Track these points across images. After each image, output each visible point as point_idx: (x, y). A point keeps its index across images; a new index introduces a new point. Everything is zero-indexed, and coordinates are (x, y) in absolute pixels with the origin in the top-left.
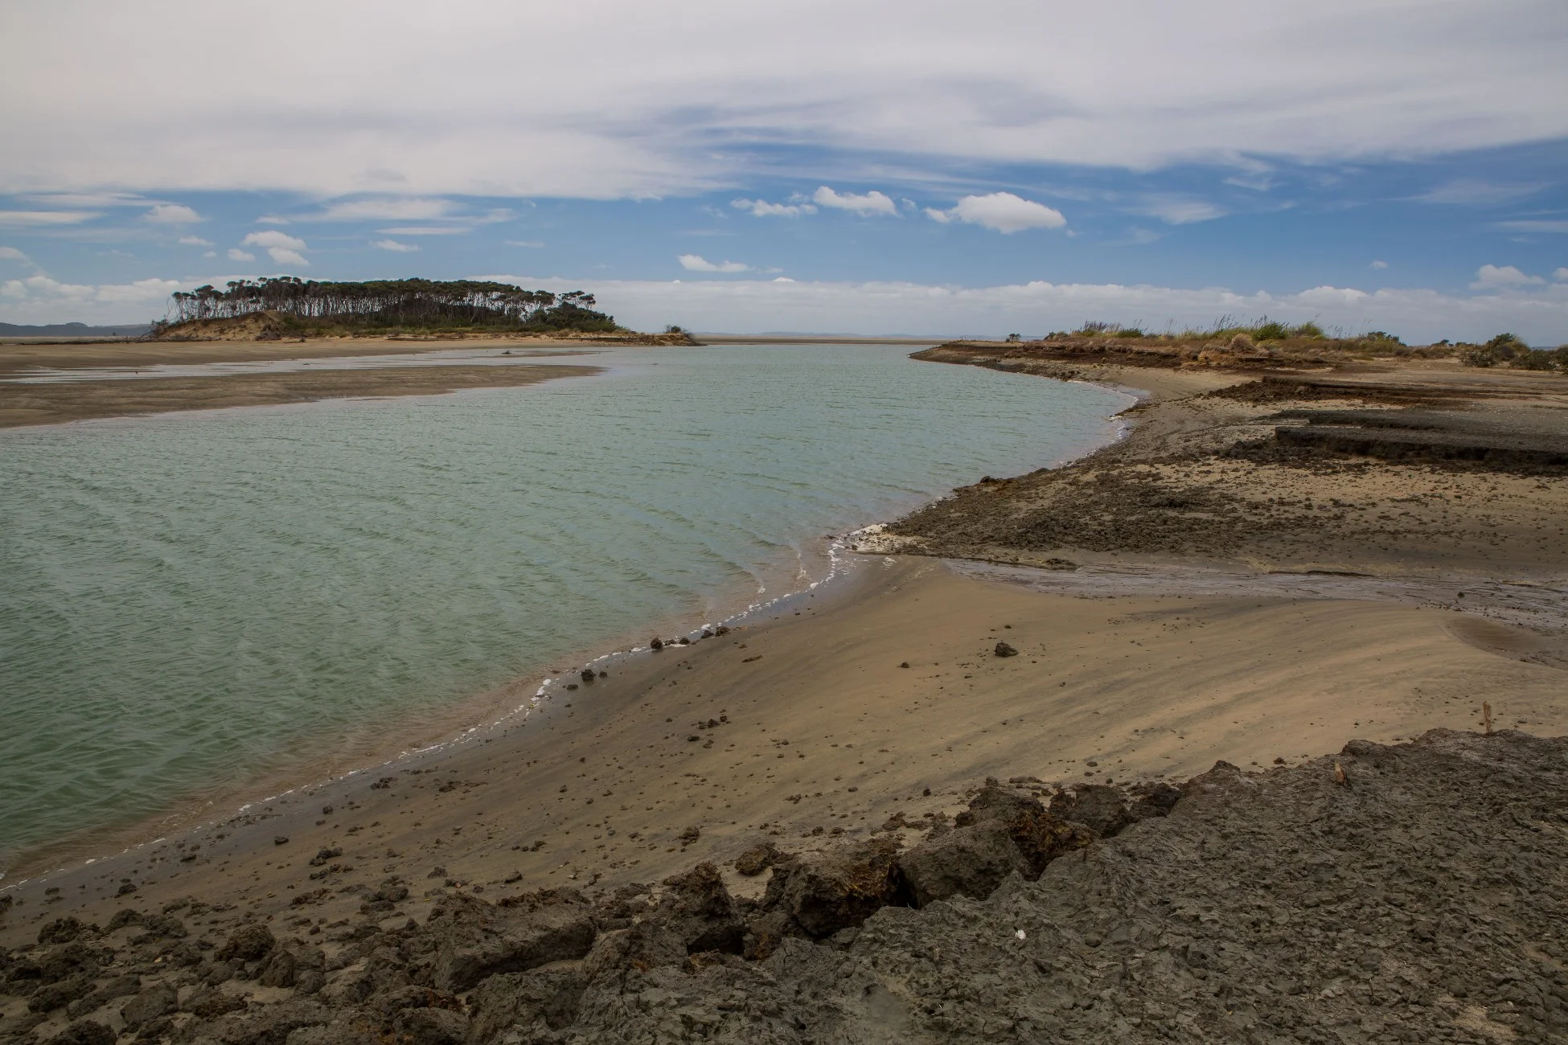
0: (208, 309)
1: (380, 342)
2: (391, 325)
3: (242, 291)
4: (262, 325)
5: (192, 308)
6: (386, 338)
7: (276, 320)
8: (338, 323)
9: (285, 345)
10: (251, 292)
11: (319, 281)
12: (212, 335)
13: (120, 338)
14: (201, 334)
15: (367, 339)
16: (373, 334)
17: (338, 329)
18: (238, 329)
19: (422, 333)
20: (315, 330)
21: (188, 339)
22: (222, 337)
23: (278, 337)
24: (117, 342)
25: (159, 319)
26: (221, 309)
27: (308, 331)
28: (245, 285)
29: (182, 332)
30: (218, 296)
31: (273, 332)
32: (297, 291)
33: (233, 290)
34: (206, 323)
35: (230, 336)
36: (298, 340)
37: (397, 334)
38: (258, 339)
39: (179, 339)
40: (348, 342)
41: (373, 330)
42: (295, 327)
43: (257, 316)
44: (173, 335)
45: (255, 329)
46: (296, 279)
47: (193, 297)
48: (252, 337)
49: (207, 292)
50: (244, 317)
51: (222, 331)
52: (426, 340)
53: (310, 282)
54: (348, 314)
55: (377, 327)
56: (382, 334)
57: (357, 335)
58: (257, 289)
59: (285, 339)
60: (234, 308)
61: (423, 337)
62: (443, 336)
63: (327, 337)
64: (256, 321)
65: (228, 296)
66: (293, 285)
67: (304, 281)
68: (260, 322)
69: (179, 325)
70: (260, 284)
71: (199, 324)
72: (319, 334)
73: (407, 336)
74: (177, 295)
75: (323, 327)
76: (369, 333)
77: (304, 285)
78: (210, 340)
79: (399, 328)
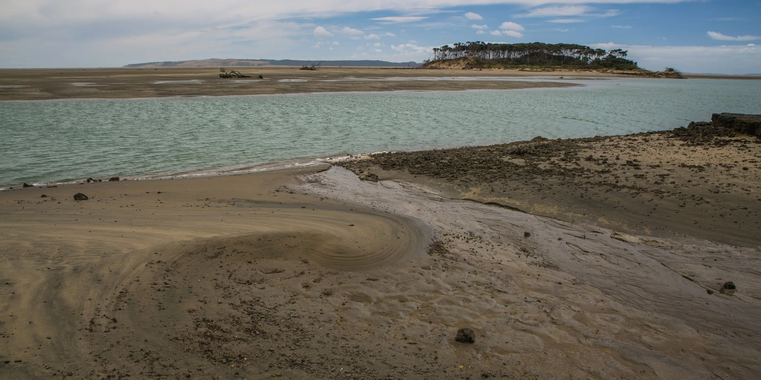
0: (446, 55)
1: (515, 71)
2: (522, 64)
3: (460, 48)
4: (466, 63)
5: (439, 54)
6: (518, 70)
7: (472, 60)
8: (499, 62)
9: (475, 71)
10: (463, 48)
11: (493, 43)
12: (445, 66)
13: (410, 67)
14: (441, 66)
15: (510, 70)
16: (512, 68)
17: (498, 65)
18: (456, 64)
19: (535, 68)
20: (488, 65)
21: (435, 68)
22: (450, 67)
23: (472, 68)
24: (409, 68)
25: (427, 59)
26: (450, 56)
27: (485, 66)
28: (461, 45)
29: (434, 65)
30: (450, 50)
31: (470, 66)
32: (483, 48)
33: (456, 47)
34: (444, 61)
35: (452, 67)
36: (479, 69)
37: (524, 68)
38: (463, 69)
39: (432, 68)
40: (502, 71)
41: (513, 66)
42: (480, 64)
43: (465, 58)
44: (430, 66)
45: (463, 64)
46: (482, 42)
47: (441, 50)
48: (461, 68)
49: (446, 48)
50: (460, 59)
51: (450, 65)
52: (536, 71)
53: (489, 44)
54: (504, 58)
55: (515, 65)
56: (517, 68)
57: (506, 68)
58: (466, 47)
59: (474, 69)
60: (456, 55)
61: (535, 70)
62: (544, 70)
63: (493, 69)
64: (464, 61)
65: (454, 50)
66: (481, 45)
67: (486, 43)
68: (465, 61)
69: (433, 62)
70: (467, 45)
71: (441, 62)
72: (489, 67)
73: (528, 69)
74: (435, 49)
75: (492, 64)
76: (511, 67)
77: (486, 45)
78: (444, 68)
79: (525, 65)
